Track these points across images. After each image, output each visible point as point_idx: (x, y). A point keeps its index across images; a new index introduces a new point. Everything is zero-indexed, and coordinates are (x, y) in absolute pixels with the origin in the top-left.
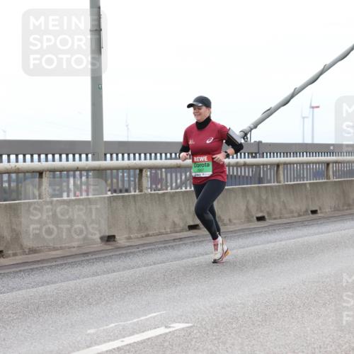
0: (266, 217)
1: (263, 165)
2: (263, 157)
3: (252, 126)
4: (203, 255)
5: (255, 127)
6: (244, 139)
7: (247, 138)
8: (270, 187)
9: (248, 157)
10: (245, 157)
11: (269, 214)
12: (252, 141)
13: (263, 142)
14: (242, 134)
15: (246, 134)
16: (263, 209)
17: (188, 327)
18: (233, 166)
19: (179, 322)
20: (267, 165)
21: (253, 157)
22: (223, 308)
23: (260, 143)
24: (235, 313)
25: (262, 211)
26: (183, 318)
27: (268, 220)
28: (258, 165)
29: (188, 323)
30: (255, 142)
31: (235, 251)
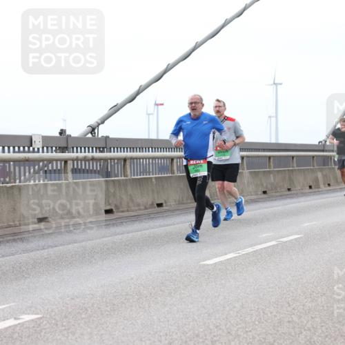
0: (114, 210)
1: (111, 159)
2: (111, 152)
3: (99, 122)
4: (52, 247)
5: (103, 122)
6: (92, 134)
7: (95, 133)
8: (118, 181)
9: (96, 152)
10: (93, 152)
11: (116, 206)
12: (100, 136)
13: (111, 137)
14: (90, 129)
15: (93, 129)
16: (110, 202)
17: (38, 319)
18: (81, 160)
19: (29, 314)
20: (114, 159)
21: (101, 152)
22: (73, 299)
23: (107, 138)
24: (84, 304)
25: (110, 204)
26: (33, 309)
27: (115, 214)
28: (105, 160)
29: (38, 314)
30: (102, 137)
31: (84, 243)
